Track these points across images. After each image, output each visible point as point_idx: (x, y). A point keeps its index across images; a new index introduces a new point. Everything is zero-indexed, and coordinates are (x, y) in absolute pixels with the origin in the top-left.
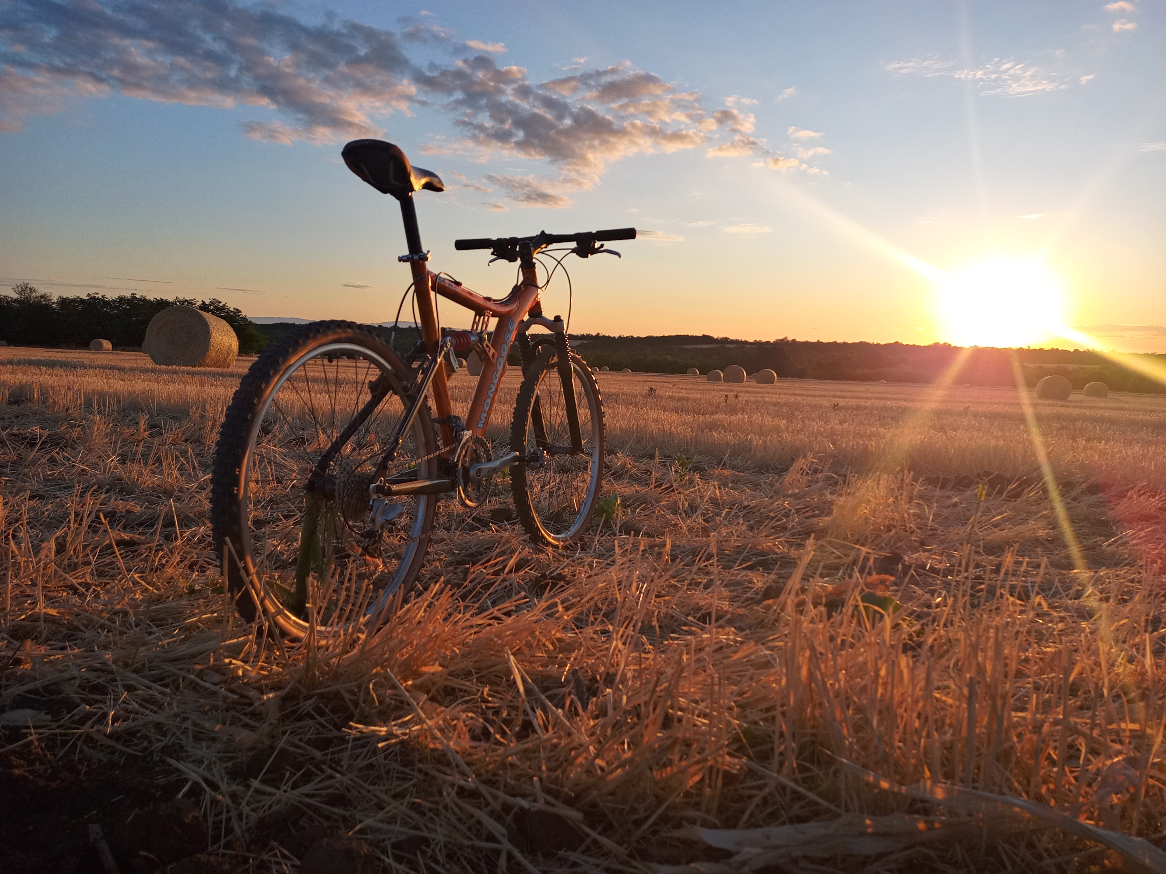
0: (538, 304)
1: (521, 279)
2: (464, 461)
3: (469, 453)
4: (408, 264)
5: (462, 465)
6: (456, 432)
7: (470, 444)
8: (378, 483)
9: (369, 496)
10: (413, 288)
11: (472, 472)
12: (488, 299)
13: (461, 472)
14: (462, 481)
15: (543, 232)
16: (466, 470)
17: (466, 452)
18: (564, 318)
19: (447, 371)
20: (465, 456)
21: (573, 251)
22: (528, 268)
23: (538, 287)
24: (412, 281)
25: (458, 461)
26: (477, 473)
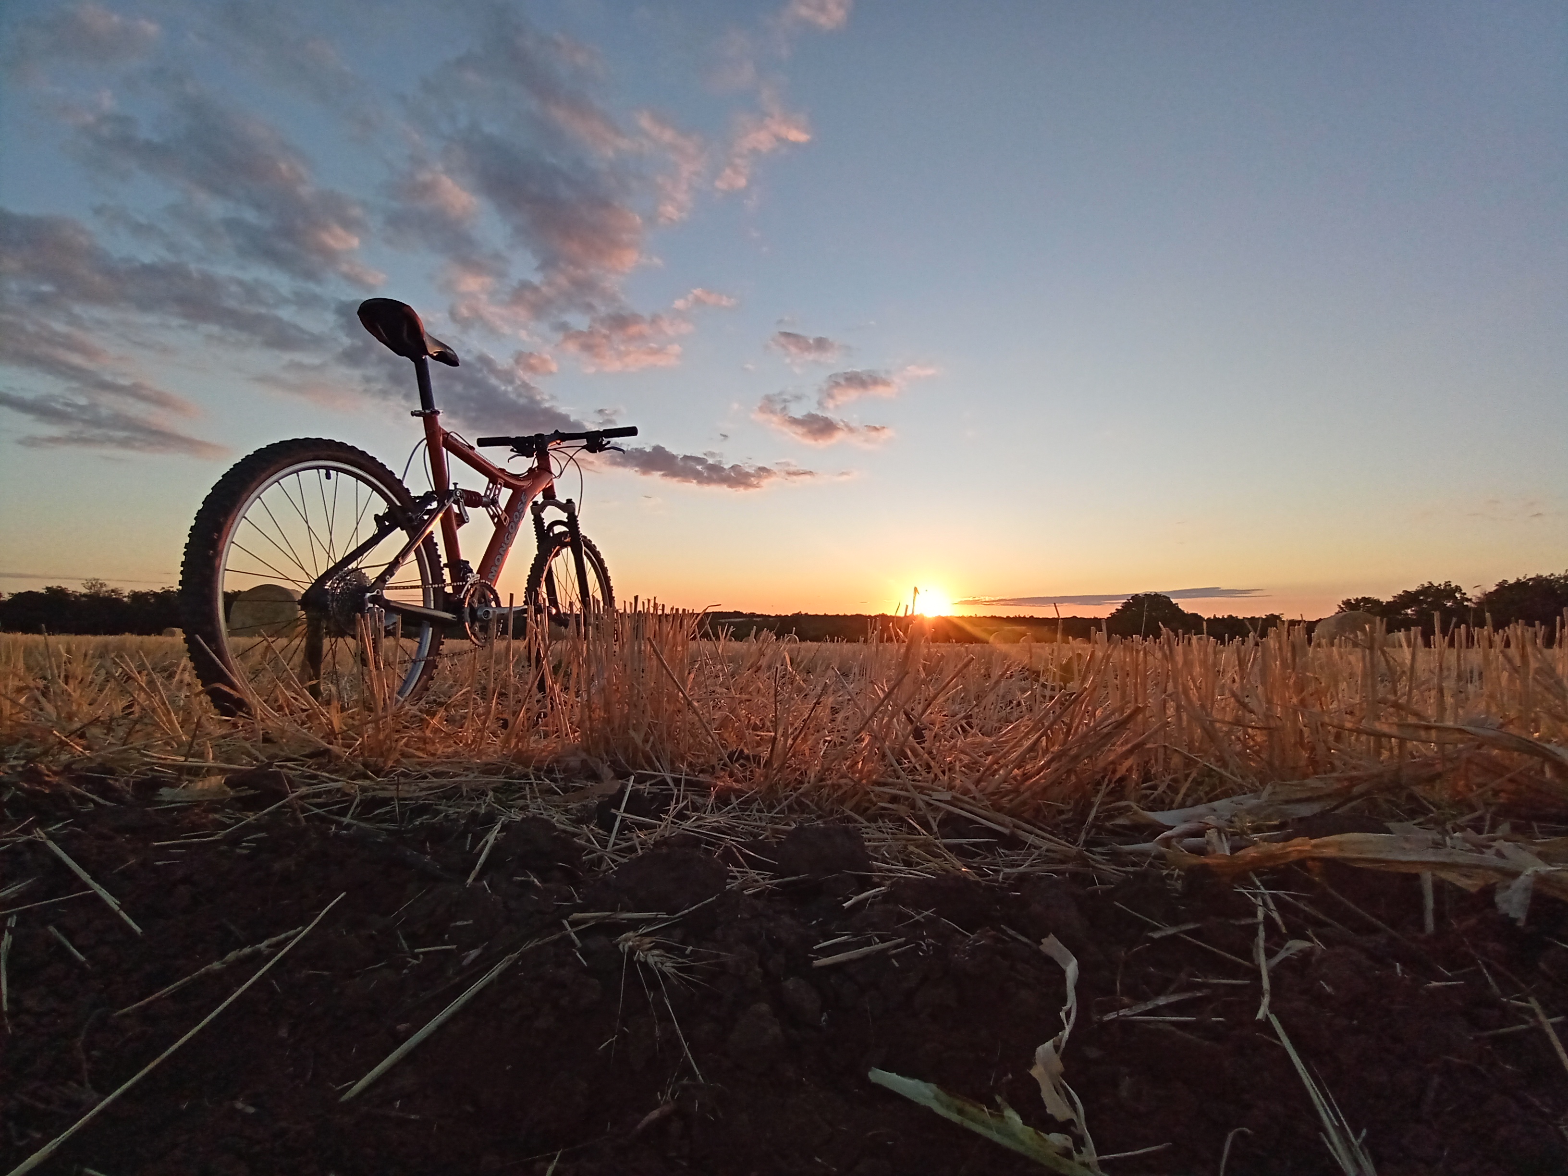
0: (552, 486)
1: (536, 464)
2: (473, 601)
3: (477, 595)
4: (422, 418)
5: (469, 604)
6: (464, 573)
7: (477, 586)
8: (375, 593)
9: (365, 605)
10: (425, 441)
11: (479, 613)
12: (503, 470)
13: (468, 611)
14: (469, 620)
15: (557, 431)
16: (473, 609)
17: (474, 592)
18: (576, 502)
19: (457, 521)
20: (472, 596)
21: (583, 447)
22: (543, 458)
23: (551, 473)
24: (425, 437)
25: (465, 598)
26: (484, 614)
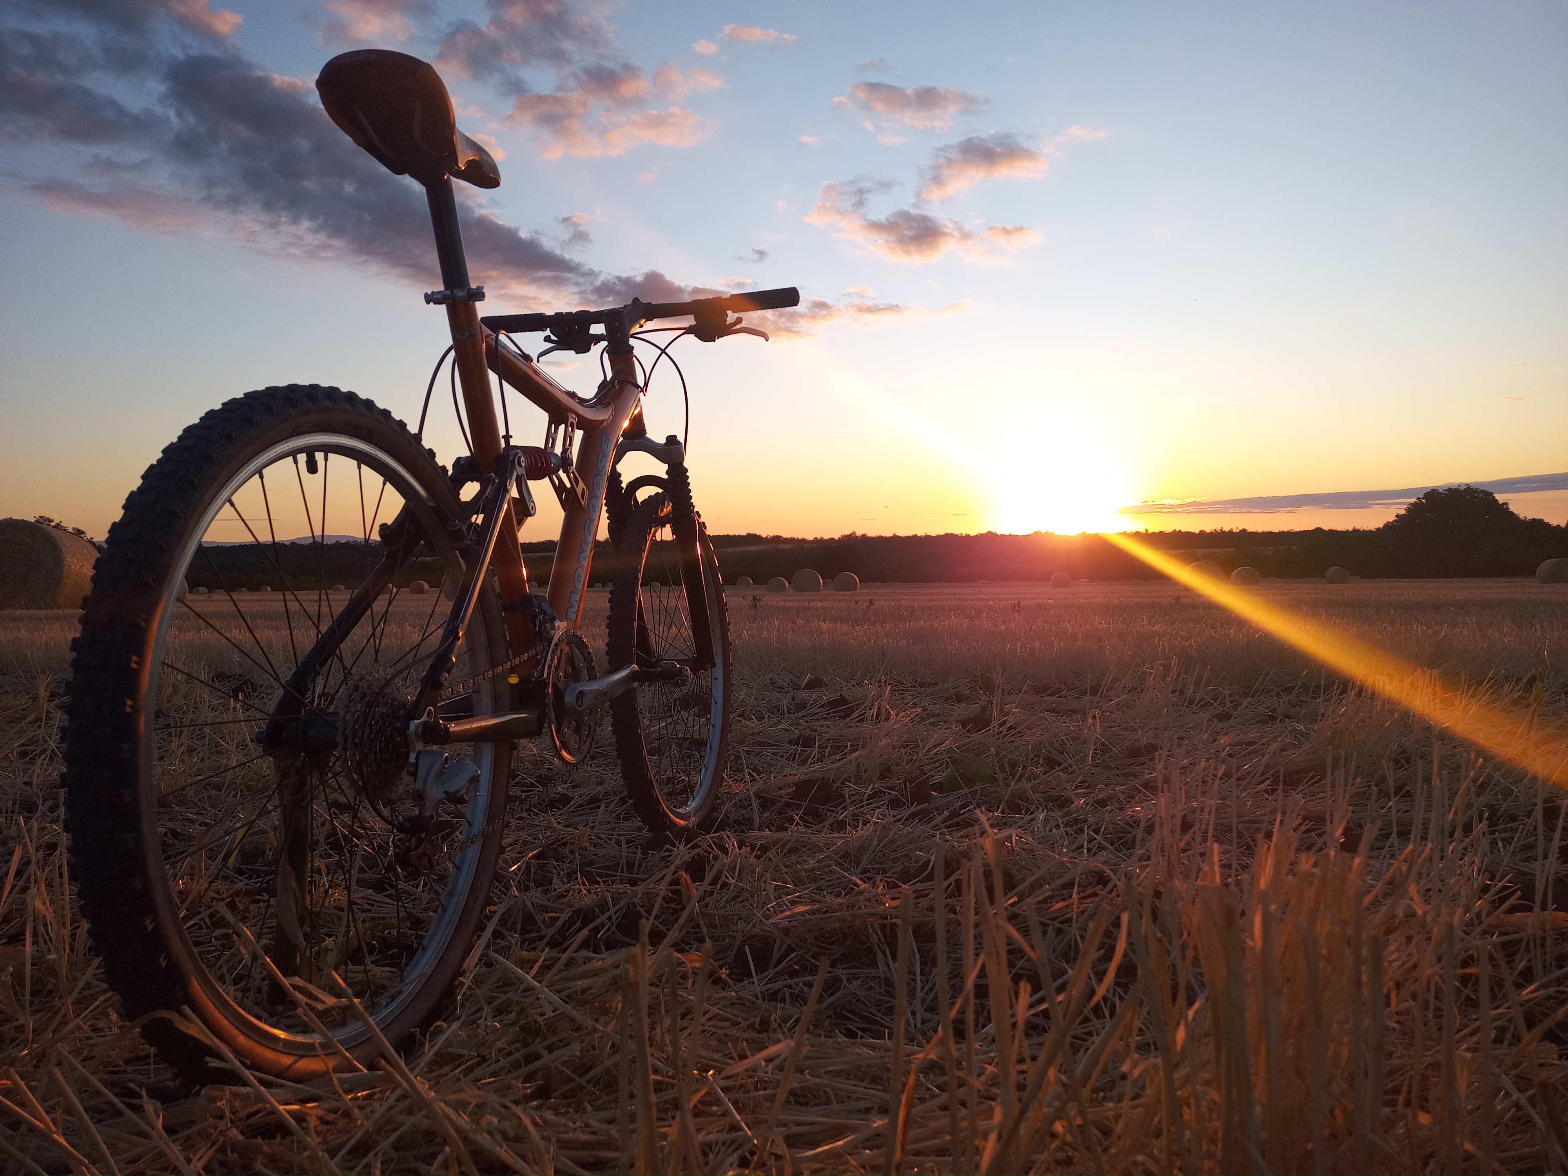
1: (609, 373)
2: (558, 678)
3: (562, 663)
5: (554, 685)
6: (542, 624)
7: (565, 646)
8: (424, 719)
9: (408, 745)
11: (569, 699)
12: (572, 395)
13: (552, 698)
14: (553, 714)
15: (636, 299)
16: (559, 694)
17: (558, 661)
22: (622, 354)
23: (638, 387)
24: (450, 342)
25: (548, 676)
26: (577, 700)
